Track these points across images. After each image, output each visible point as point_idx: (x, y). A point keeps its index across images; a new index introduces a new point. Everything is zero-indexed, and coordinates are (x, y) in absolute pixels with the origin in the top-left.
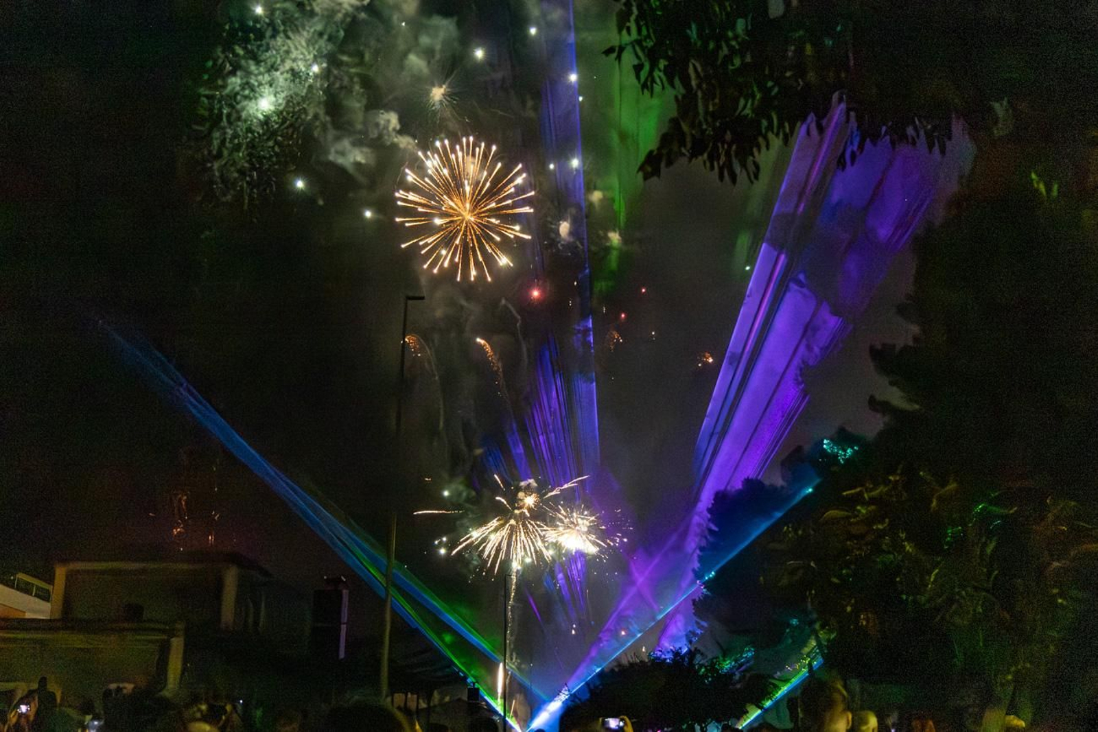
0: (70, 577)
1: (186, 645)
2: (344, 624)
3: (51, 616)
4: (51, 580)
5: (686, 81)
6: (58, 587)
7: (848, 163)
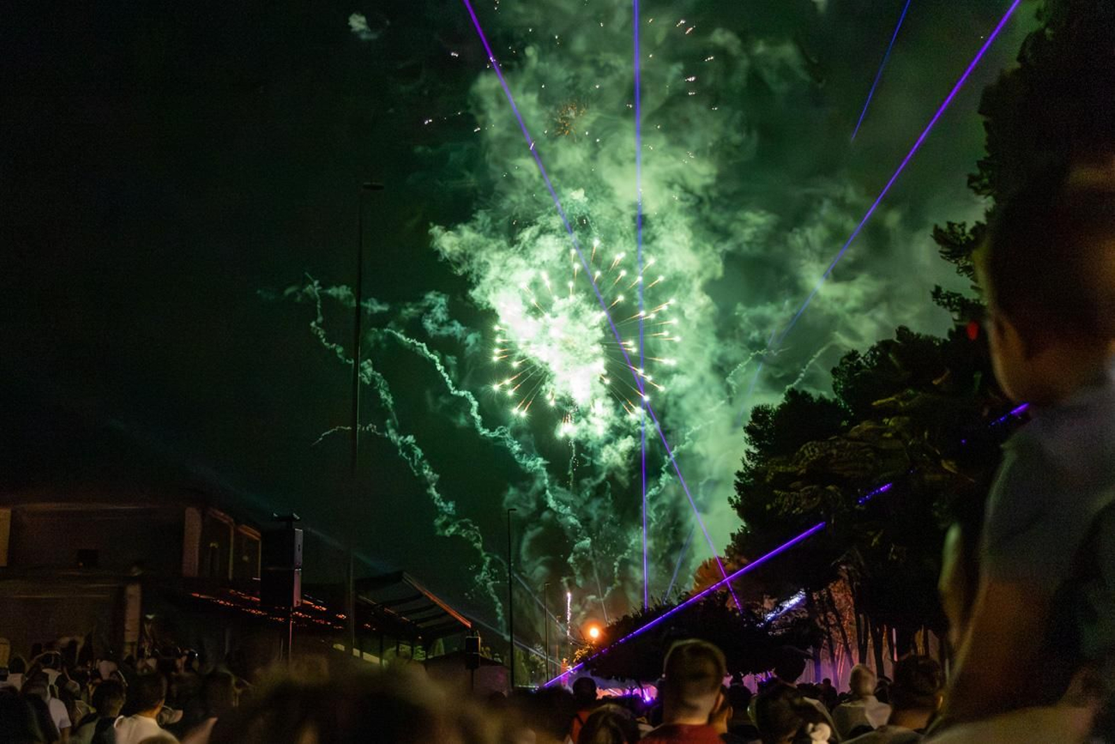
2: (298, 568)
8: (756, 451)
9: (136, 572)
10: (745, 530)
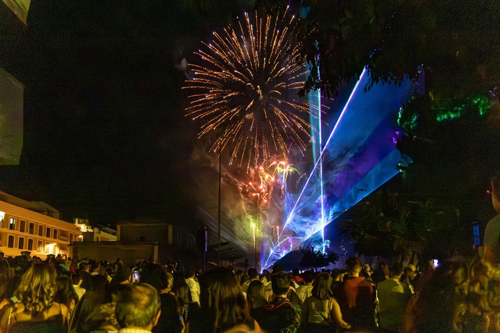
0: (121, 228)
1: (159, 248)
2: (206, 241)
3: (117, 240)
4: (116, 229)
5: (313, 62)
6: (119, 232)
7: (368, 90)
9: (156, 242)
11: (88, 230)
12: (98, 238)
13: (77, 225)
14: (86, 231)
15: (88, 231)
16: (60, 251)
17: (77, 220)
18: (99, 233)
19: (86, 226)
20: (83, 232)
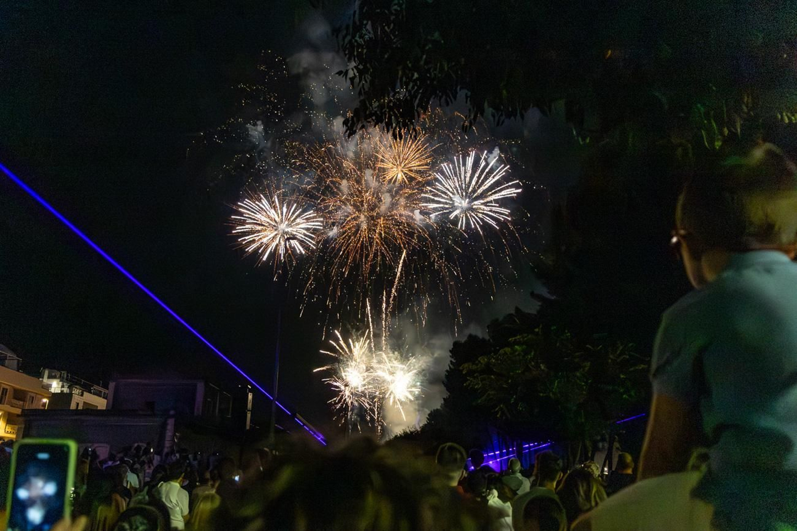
0: (115, 386)
1: (175, 422)
3: (107, 407)
4: (108, 388)
6: (111, 392)
8: (454, 361)
9: (172, 412)
10: (449, 396)
11: (63, 389)
12: (78, 404)
13: (46, 380)
14: (60, 392)
15: (62, 391)
16: (7, 427)
17: (46, 373)
18: (82, 395)
19: (61, 383)
20: (53, 392)
